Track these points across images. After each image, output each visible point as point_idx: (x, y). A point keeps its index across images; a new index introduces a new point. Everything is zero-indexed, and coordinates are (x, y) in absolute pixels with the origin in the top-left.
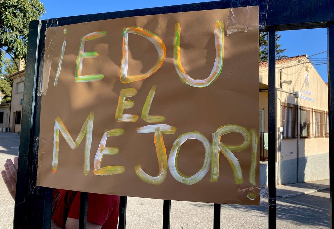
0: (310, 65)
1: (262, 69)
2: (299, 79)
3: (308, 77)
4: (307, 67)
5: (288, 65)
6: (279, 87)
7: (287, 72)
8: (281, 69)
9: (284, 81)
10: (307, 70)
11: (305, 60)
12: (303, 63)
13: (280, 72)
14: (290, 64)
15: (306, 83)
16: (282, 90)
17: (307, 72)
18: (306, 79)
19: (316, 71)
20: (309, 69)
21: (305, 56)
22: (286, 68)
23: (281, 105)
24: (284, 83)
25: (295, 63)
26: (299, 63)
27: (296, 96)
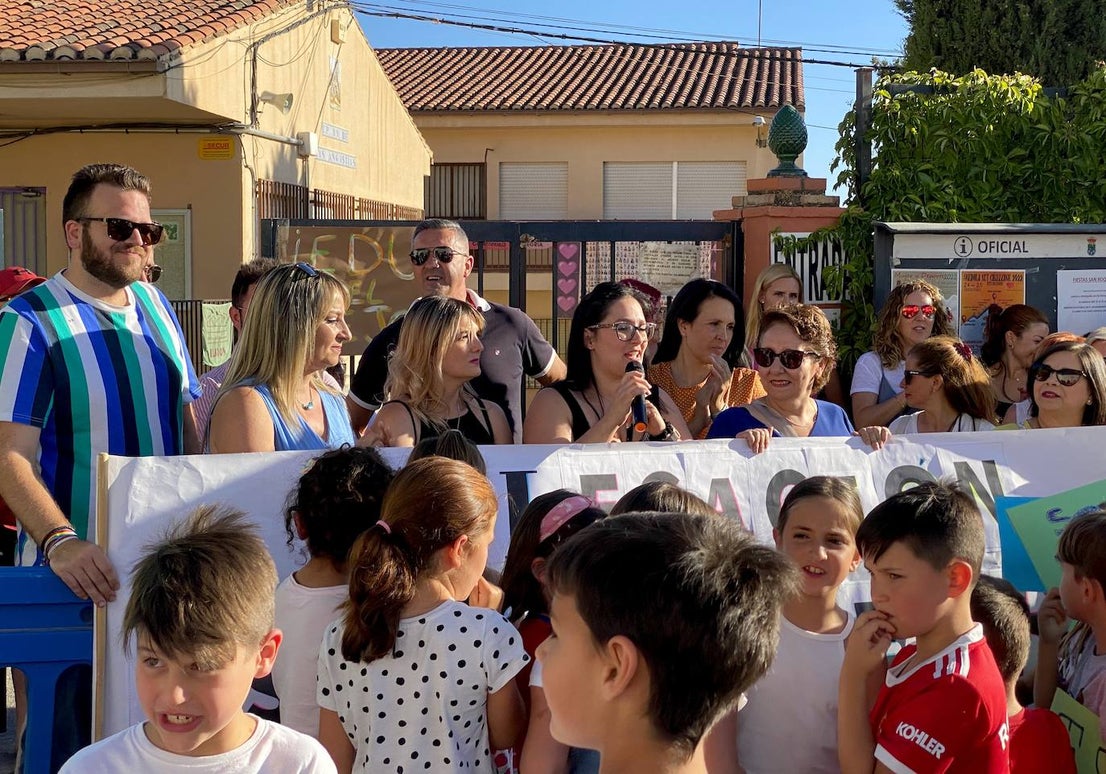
0: (343, 16)
1: (195, 52)
2: (311, 72)
3: (340, 65)
4: (334, 27)
5: (276, 22)
6: (249, 122)
7: (273, 56)
8: (256, 44)
9: (265, 93)
10: (335, 40)
12: (326, 11)
13: (249, 57)
14: (283, 18)
15: (331, 95)
16: (257, 132)
17: (337, 47)
18: (333, 77)
19: (363, 40)
20: (342, 35)
22: (268, 37)
23: (257, 193)
24: (265, 101)
25: (295, 12)
26: (309, 14)
27: (302, 153)
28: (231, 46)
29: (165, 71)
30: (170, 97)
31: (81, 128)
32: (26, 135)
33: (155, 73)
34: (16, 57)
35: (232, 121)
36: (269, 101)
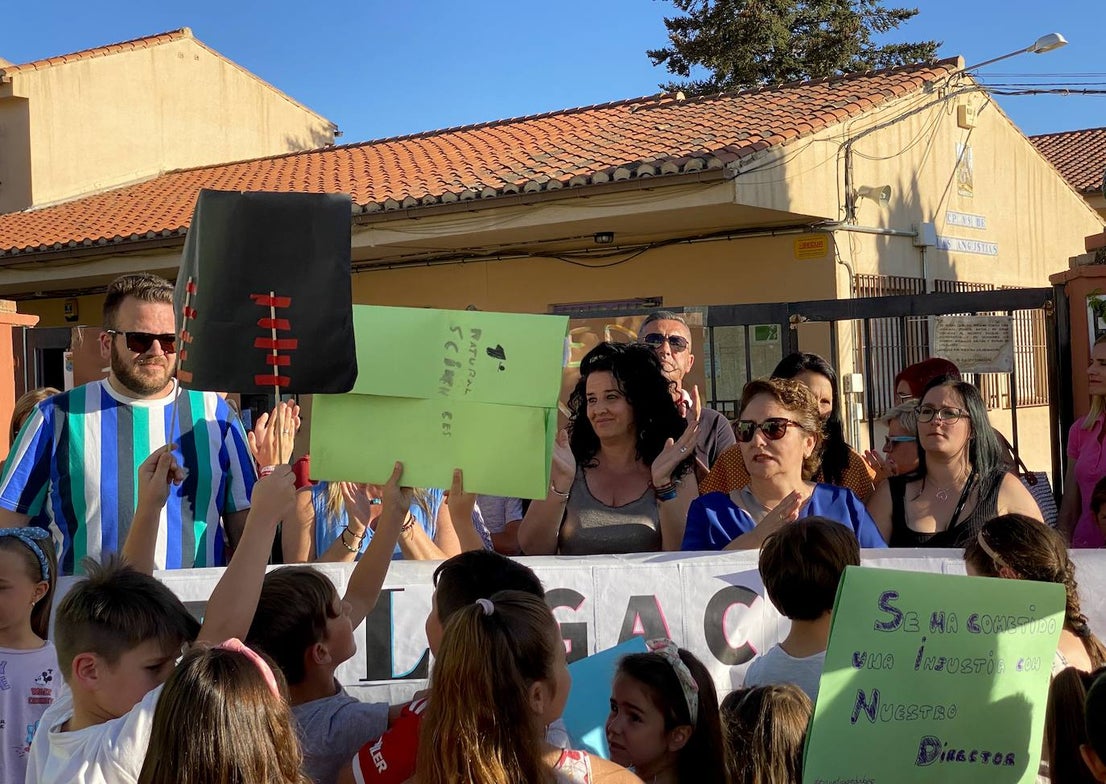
0: (976, 99)
2: (930, 159)
3: (971, 152)
4: (961, 112)
5: (879, 116)
6: (843, 215)
7: (877, 150)
8: (851, 141)
9: (862, 188)
10: (962, 125)
11: (952, 83)
12: (946, 98)
13: (842, 153)
14: (889, 110)
15: (959, 182)
16: (854, 227)
17: (966, 132)
19: (1005, 122)
20: (969, 120)
21: (954, 61)
22: (868, 131)
23: (854, 288)
24: (863, 196)
25: (907, 103)
27: (917, 244)
28: (819, 147)
29: (734, 178)
30: (740, 201)
31: (689, 239)
32: (643, 249)
33: (722, 181)
34: (605, 178)
35: (822, 219)
36: (868, 195)
